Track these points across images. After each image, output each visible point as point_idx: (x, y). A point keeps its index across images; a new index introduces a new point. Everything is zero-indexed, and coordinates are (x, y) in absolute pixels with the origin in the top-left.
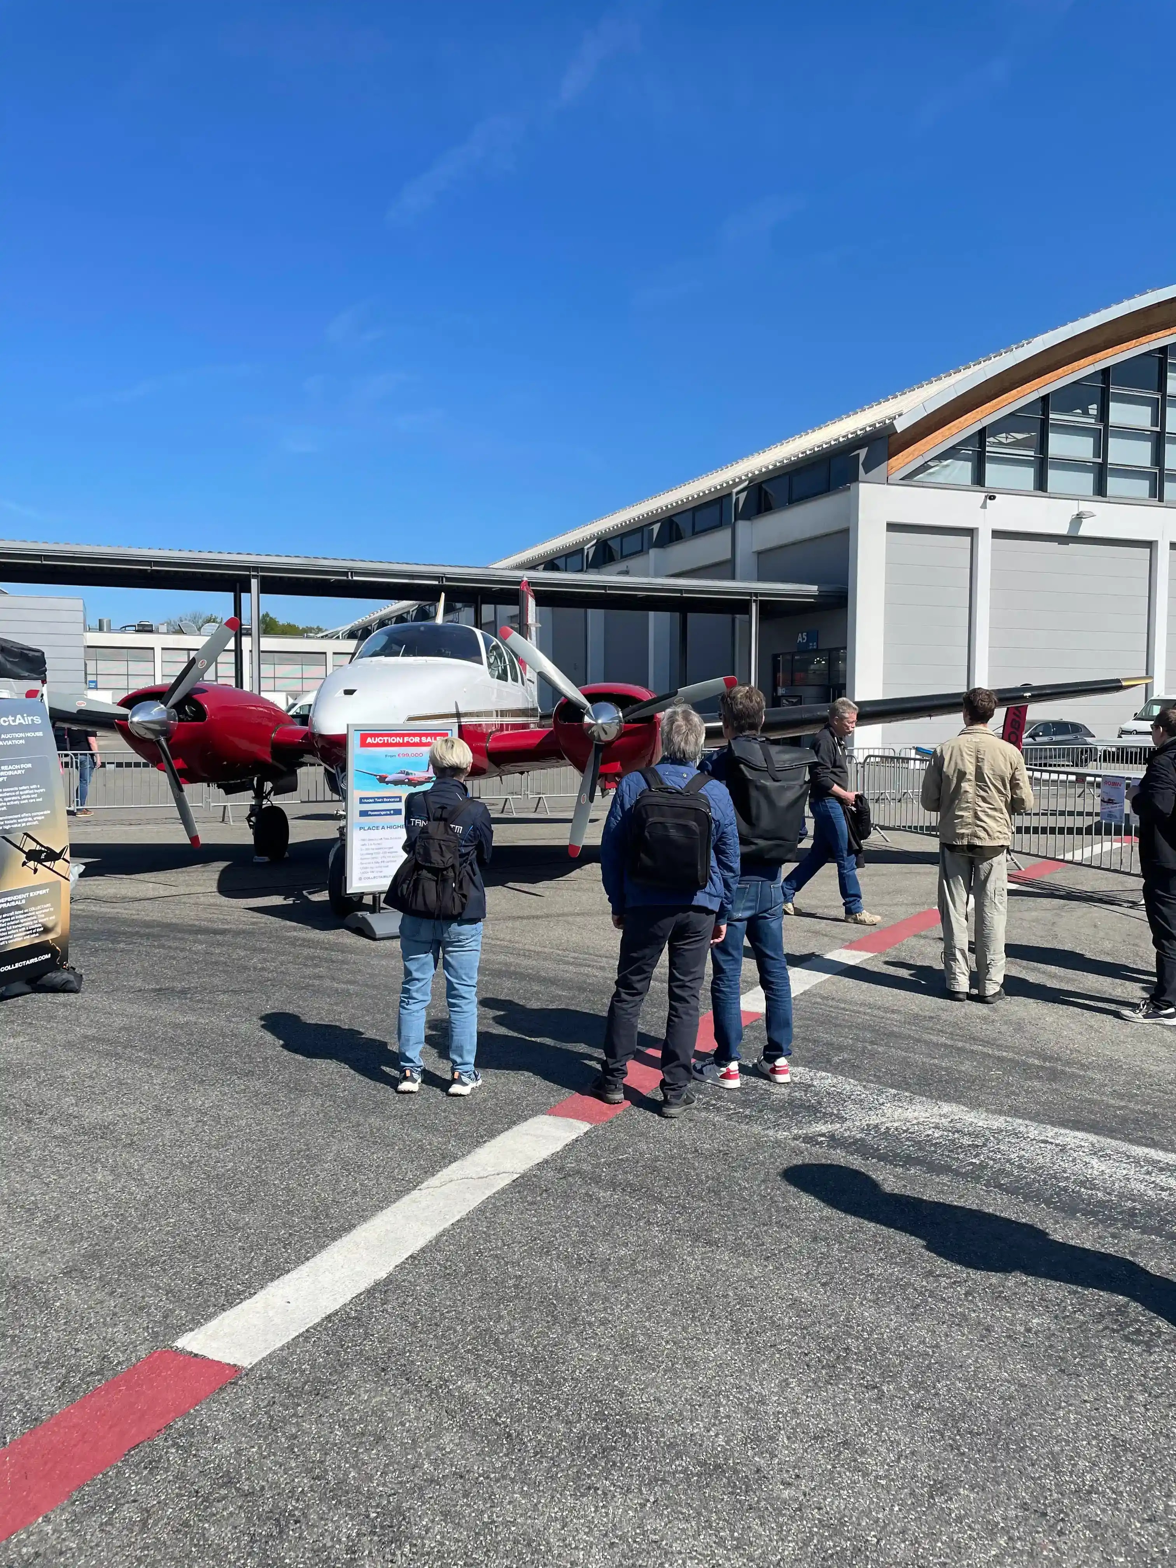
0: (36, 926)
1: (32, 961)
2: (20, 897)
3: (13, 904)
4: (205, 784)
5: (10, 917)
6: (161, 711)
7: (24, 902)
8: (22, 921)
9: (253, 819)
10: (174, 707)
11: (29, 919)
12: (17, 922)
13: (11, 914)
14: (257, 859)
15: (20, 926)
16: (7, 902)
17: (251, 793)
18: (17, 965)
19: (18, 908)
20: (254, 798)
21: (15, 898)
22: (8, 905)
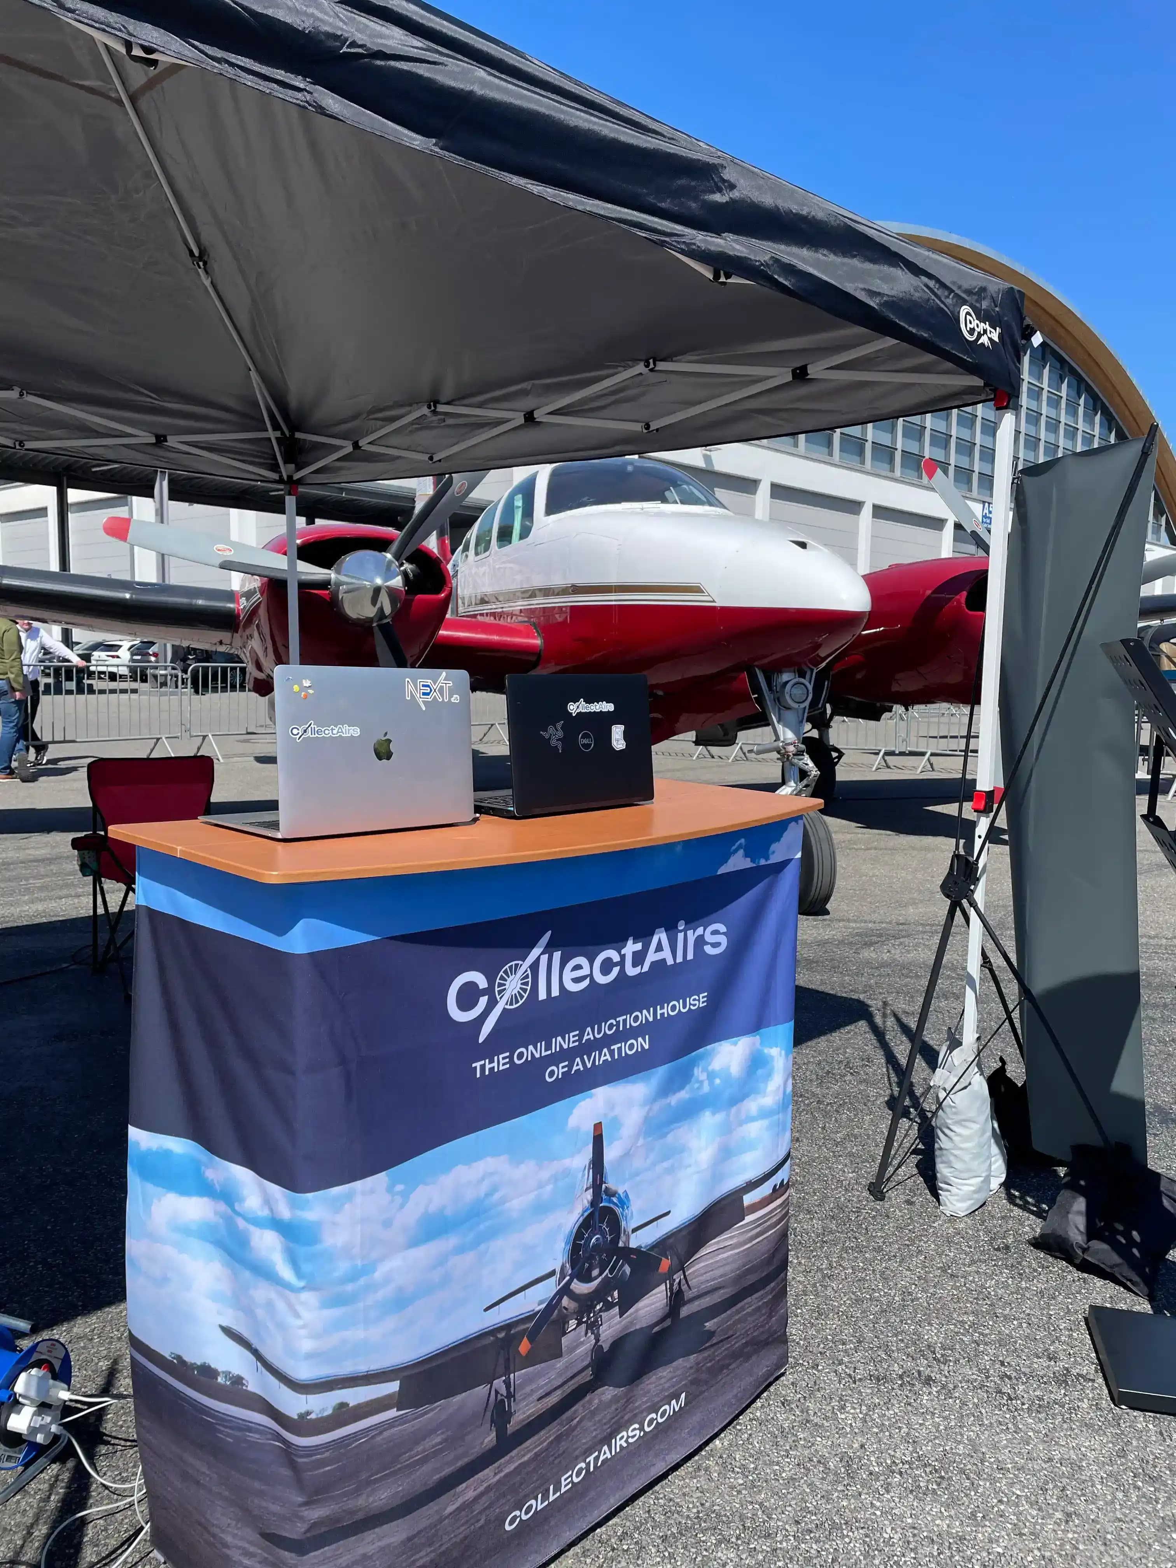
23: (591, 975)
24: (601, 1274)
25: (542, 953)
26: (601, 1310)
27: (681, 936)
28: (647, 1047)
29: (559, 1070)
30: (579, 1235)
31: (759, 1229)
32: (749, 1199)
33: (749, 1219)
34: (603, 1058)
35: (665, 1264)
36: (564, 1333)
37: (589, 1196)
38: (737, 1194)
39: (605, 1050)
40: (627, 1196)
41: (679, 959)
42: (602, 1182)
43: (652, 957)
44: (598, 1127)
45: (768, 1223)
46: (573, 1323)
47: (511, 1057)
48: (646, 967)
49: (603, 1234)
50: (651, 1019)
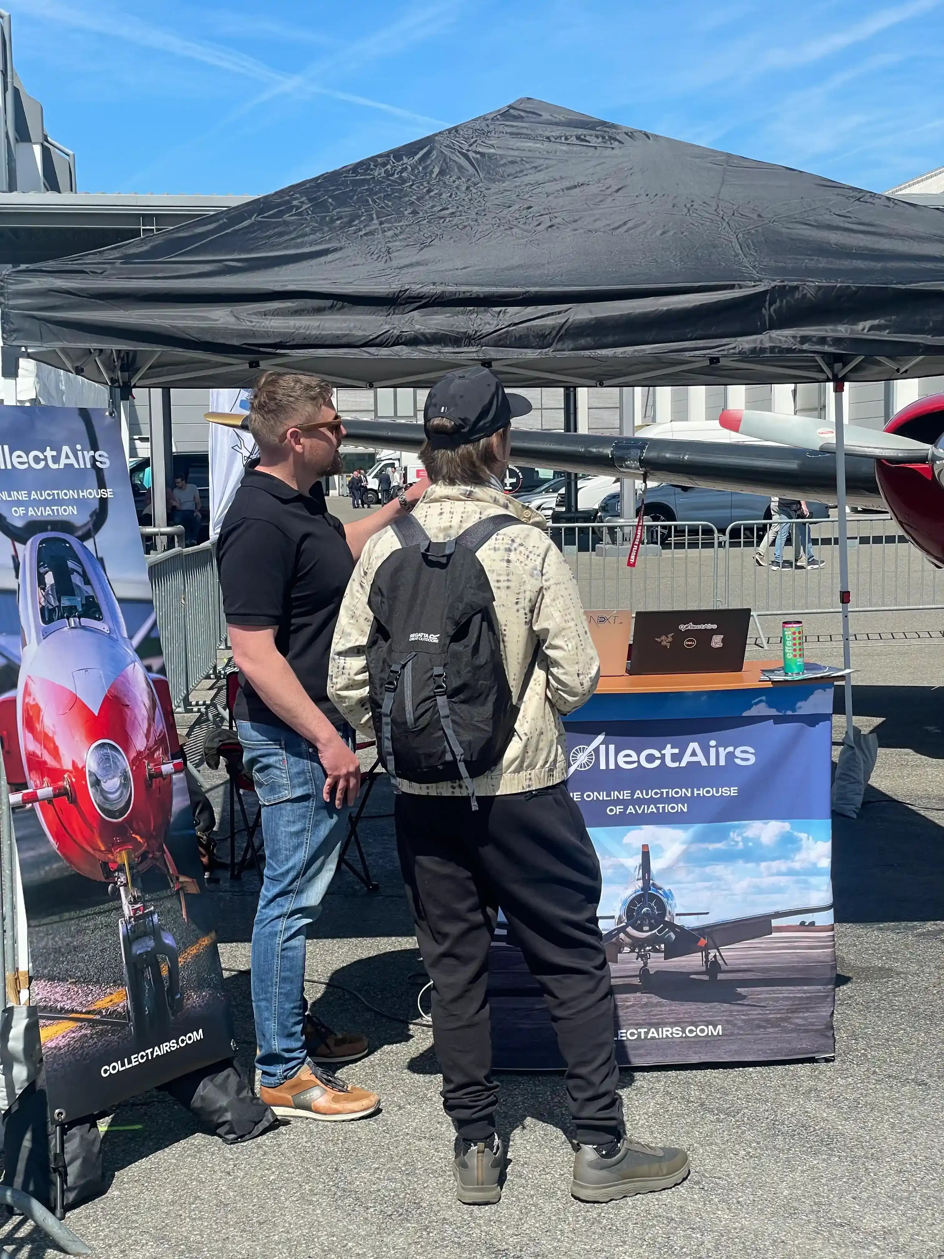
23: (638, 762)
24: (650, 930)
25: (601, 744)
26: (649, 950)
27: (713, 751)
28: (685, 810)
29: (618, 809)
30: (632, 903)
31: (785, 944)
32: (775, 923)
33: (774, 935)
34: (650, 810)
35: (703, 942)
36: (620, 952)
37: (640, 884)
38: (767, 918)
39: (652, 806)
40: (671, 892)
41: (713, 763)
42: (649, 879)
43: (687, 758)
44: (645, 846)
45: (796, 944)
46: (627, 949)
47: (582, 795)
48: (683, 764)
49: (652, 908)
50: (689, 795)
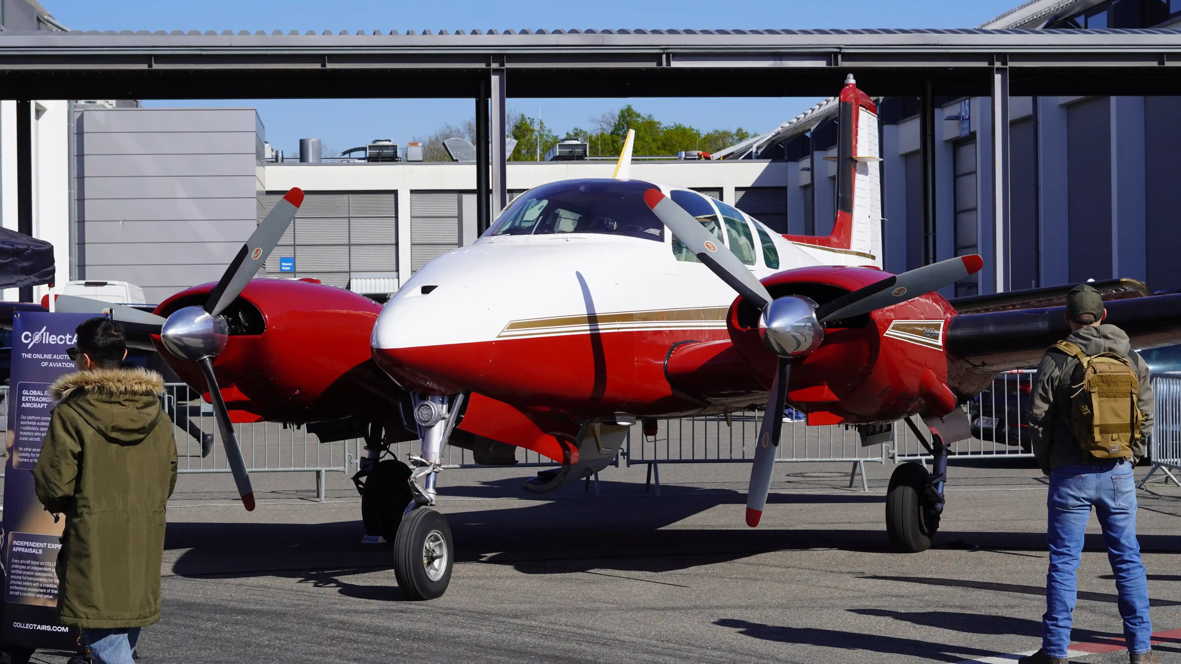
0: (51, 586)
1: (44, 628)
2: (38, 545)
3: (30, 551)
4: (281, 425)
5: (26, 565)
6: (206, 321)
7: (41, 551)
8: (37, 574)
9: (363, 479)
10: (223, 313)
11: (44, 575)
12: (33, 573)
13: (28, 562)
14: (367, 539)
15: (35, 579)
16: (25, 547)
17: (361, 442)
18: (28, 626)
19: (34, 557)
20: (366, 448)
21: (32, 544)
22: (26, 550)
